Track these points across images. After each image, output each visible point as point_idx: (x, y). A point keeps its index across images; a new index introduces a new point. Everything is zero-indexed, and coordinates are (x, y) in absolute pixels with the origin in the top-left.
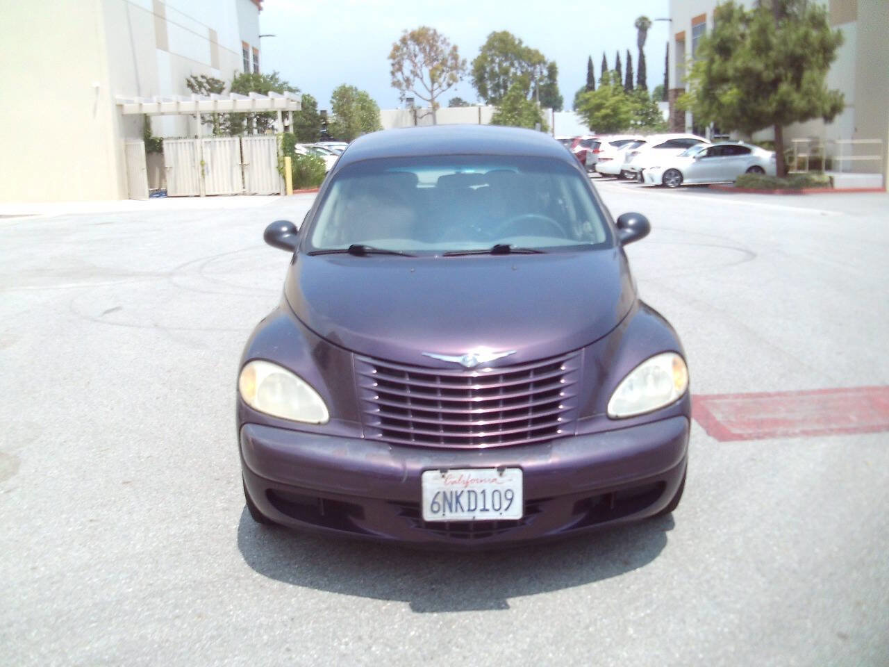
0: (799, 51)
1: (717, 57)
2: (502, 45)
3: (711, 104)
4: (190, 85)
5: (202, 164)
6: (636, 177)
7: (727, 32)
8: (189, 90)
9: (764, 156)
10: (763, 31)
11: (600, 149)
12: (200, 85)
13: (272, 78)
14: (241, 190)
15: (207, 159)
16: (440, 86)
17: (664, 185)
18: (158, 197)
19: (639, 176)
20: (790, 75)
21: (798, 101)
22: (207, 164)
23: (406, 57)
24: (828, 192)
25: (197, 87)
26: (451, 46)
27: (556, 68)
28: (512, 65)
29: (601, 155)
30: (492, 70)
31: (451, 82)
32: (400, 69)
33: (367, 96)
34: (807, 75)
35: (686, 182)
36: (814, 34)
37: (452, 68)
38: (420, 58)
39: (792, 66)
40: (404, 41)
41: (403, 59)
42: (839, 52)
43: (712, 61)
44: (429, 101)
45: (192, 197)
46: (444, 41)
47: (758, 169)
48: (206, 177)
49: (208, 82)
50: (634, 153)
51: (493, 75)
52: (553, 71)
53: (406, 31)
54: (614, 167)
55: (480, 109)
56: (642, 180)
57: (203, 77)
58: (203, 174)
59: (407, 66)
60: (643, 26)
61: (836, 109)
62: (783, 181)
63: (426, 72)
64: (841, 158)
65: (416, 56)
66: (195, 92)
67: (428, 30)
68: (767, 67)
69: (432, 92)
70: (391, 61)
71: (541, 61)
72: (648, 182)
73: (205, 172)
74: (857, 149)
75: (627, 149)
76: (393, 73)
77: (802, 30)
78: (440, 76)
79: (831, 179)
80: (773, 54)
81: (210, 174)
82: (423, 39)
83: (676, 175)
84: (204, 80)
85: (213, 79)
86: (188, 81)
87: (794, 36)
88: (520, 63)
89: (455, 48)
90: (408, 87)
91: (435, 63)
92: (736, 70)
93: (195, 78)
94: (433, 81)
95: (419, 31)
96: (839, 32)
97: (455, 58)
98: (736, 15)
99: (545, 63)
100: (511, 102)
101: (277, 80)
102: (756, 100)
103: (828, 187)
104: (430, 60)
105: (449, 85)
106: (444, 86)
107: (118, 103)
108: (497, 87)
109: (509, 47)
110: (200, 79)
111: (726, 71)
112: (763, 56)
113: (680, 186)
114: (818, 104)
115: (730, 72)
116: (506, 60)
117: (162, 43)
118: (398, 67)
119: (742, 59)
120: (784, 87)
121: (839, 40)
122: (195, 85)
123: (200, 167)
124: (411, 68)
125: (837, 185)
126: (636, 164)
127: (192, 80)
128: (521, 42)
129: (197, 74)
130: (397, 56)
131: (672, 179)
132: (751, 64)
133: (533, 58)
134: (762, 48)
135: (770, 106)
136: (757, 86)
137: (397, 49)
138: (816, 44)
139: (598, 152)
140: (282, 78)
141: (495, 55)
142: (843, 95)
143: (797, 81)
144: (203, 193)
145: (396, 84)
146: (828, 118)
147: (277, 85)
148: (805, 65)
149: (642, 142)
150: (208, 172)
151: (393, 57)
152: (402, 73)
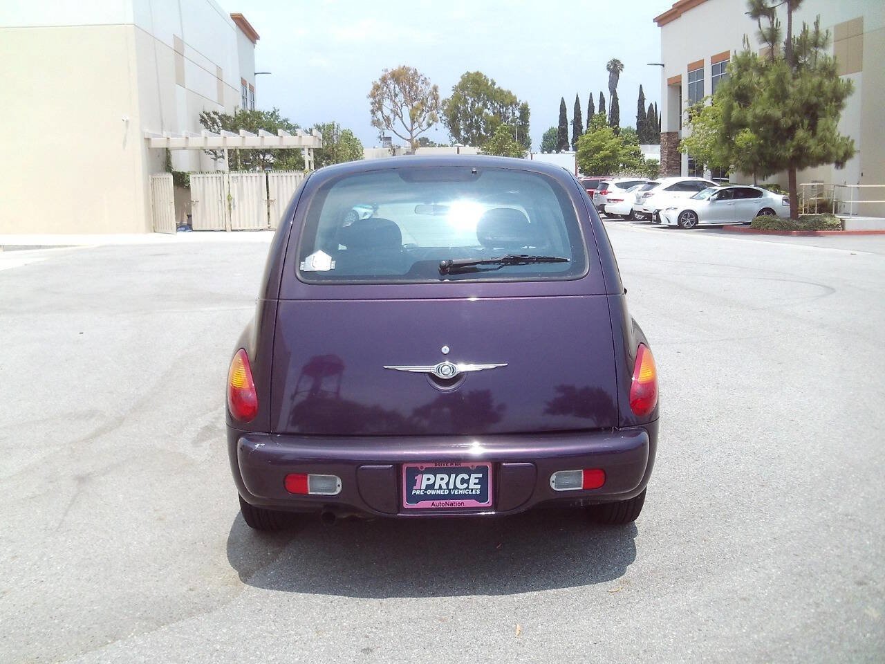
0: (814, 100)
1: (736, 104)
2: (475, 85)
3: (730, 149)
4: (203, 121)
5: (229, 198)
6: (651, 218)
7: (745, 80)
8: (202, 125)
9: (775, 199)
10: (781, 79)
11: (609, 190)
12: (214, 122)
13: (272, 115)
14: (266, 226)
15: (234, 194)
16: (419, 126)
17: (680, 226)
18: (184, 231)
19: (655, 217)
20: (806, 122)
21: (814, 147)
22: (234, 199)
23: (386, 96)
24: (839, 234)
25: (210, 123)
26: (432, 86)
27: (528, 110)
28: (485, 105)
29: (609, 196)
30: (465, 111)
31: (431, 122)
32: (380, 109)
33: (351, 135)
34: (821, 122)
35: (701, 222)
36: (827, 83)
37: (431, 108)
38: (401, 98)
39: (807, 113)
40: (384, 80)
41: (383, 98)
42: (849, 101)
43: (730, 108)
44: (408, 140)
45: (218, 231)
46: (425, 81)
47: (769, 211)
48: (232, 211)
49: (220, 118)
50: (646, 194)
51: (466, 116)
52: (525, 112)
53: (386, 70)
54: (623, 208)
55: (458, 149)
56: (658, 221)
57: (215, 113)
58: (230, 209)
59: (387, 105)
60: (615, 69)
61: (848, 155)
62: (796, 223)
63: (406, 111)
64: (851, 201)
65: (396, 95)
66: (207, 127)
67: (409, 69)
68: (784, 115)
69: (411, 132)
70: (371, 100)
71: (514, 102)
72: (664, 222)
73: (232, 207)
74: (862, 193)
75: (638, 190)
76: (373, 112)
77: (816, 80)
78: (420, 116)
79: (842, 221)
80: (790, 102)
81: (236, 208)
82: (403, 79)
83: (691, 217)
84: (216, 117)
85: (225, 116)
86: (202, 117)
87: (809, 85)
88: (492, 104)
89: (435, 89)
90: (388, 126)
91: (415, 103)
92: (755, 116)
93: (208, 114)
94: (413, 122)
95: (399, 71)
96: (849, 81)
97: (436, 98)
98: (752, 64)
99: (517, 104)
100: (499, 143)
101: (277, 117)
102: (773, 145)
103: (839, 228)
104: (410, 99)
105: (429, 125)
106: (425, 125)
107: (147, 137)
108: (469, 128)
109: (482, 88)
110: (212, 115)
111: (745, 117)
112: (781, 104)
113: (695, 227)
114: (833, 150)
115: (750, 118)
116: (479, 101)
117: (180, 81)
118: (377, 106)
119: (759, 108)
120: (800, 134)
121: (849, 90)
122: (208, 121)
123: (227, 201)
124: (392, 107)
125: (848, 227)
126: (650, 205)
127: (205, 115)
128: (494, 83)
129: (209, 110)
130: (377, 95)
131: (688, 220)
132: (770, 112)
133: (505, 99)
134: (779, 96)
135: (788, 152)
136: (776, 132)
137: (377, 88)
138: (829, 95)
139: (606, 193)
140: (282, 115)
141: (469, 95)
142: (853, 141)
143: (813, 127)
144: (228, 228)
145: (376, 123)
146: (840, 164)
147: (277, 122)
148: (819, 113)
149: (654, 184)
150: (234, 206)
151: (373, 95)
152: (382, 112)
